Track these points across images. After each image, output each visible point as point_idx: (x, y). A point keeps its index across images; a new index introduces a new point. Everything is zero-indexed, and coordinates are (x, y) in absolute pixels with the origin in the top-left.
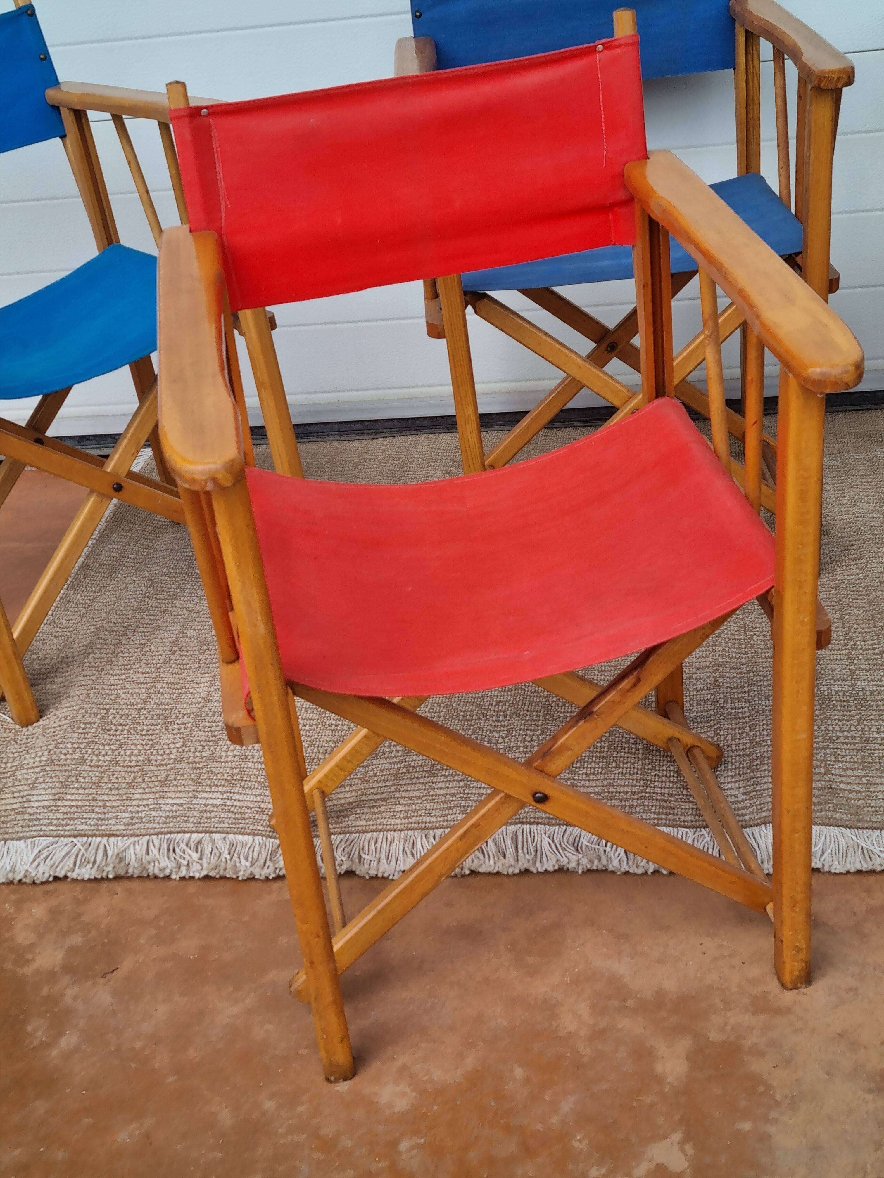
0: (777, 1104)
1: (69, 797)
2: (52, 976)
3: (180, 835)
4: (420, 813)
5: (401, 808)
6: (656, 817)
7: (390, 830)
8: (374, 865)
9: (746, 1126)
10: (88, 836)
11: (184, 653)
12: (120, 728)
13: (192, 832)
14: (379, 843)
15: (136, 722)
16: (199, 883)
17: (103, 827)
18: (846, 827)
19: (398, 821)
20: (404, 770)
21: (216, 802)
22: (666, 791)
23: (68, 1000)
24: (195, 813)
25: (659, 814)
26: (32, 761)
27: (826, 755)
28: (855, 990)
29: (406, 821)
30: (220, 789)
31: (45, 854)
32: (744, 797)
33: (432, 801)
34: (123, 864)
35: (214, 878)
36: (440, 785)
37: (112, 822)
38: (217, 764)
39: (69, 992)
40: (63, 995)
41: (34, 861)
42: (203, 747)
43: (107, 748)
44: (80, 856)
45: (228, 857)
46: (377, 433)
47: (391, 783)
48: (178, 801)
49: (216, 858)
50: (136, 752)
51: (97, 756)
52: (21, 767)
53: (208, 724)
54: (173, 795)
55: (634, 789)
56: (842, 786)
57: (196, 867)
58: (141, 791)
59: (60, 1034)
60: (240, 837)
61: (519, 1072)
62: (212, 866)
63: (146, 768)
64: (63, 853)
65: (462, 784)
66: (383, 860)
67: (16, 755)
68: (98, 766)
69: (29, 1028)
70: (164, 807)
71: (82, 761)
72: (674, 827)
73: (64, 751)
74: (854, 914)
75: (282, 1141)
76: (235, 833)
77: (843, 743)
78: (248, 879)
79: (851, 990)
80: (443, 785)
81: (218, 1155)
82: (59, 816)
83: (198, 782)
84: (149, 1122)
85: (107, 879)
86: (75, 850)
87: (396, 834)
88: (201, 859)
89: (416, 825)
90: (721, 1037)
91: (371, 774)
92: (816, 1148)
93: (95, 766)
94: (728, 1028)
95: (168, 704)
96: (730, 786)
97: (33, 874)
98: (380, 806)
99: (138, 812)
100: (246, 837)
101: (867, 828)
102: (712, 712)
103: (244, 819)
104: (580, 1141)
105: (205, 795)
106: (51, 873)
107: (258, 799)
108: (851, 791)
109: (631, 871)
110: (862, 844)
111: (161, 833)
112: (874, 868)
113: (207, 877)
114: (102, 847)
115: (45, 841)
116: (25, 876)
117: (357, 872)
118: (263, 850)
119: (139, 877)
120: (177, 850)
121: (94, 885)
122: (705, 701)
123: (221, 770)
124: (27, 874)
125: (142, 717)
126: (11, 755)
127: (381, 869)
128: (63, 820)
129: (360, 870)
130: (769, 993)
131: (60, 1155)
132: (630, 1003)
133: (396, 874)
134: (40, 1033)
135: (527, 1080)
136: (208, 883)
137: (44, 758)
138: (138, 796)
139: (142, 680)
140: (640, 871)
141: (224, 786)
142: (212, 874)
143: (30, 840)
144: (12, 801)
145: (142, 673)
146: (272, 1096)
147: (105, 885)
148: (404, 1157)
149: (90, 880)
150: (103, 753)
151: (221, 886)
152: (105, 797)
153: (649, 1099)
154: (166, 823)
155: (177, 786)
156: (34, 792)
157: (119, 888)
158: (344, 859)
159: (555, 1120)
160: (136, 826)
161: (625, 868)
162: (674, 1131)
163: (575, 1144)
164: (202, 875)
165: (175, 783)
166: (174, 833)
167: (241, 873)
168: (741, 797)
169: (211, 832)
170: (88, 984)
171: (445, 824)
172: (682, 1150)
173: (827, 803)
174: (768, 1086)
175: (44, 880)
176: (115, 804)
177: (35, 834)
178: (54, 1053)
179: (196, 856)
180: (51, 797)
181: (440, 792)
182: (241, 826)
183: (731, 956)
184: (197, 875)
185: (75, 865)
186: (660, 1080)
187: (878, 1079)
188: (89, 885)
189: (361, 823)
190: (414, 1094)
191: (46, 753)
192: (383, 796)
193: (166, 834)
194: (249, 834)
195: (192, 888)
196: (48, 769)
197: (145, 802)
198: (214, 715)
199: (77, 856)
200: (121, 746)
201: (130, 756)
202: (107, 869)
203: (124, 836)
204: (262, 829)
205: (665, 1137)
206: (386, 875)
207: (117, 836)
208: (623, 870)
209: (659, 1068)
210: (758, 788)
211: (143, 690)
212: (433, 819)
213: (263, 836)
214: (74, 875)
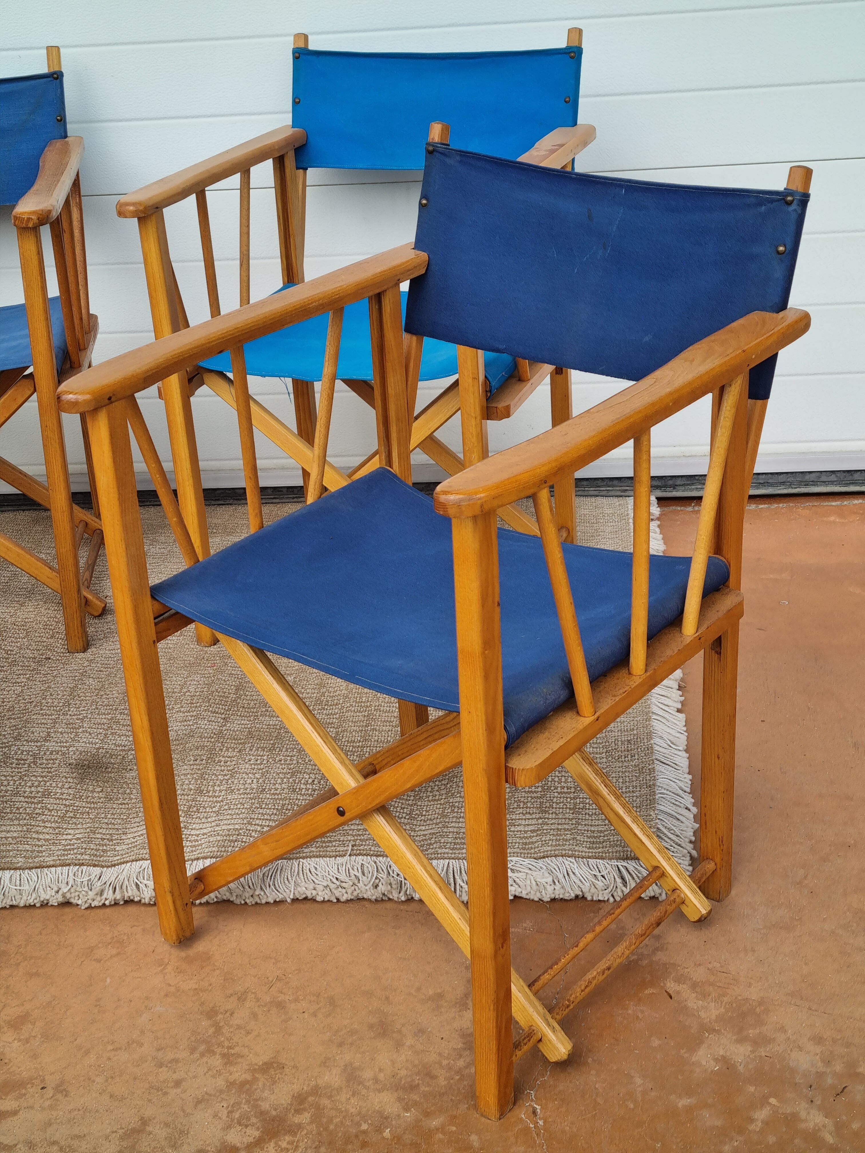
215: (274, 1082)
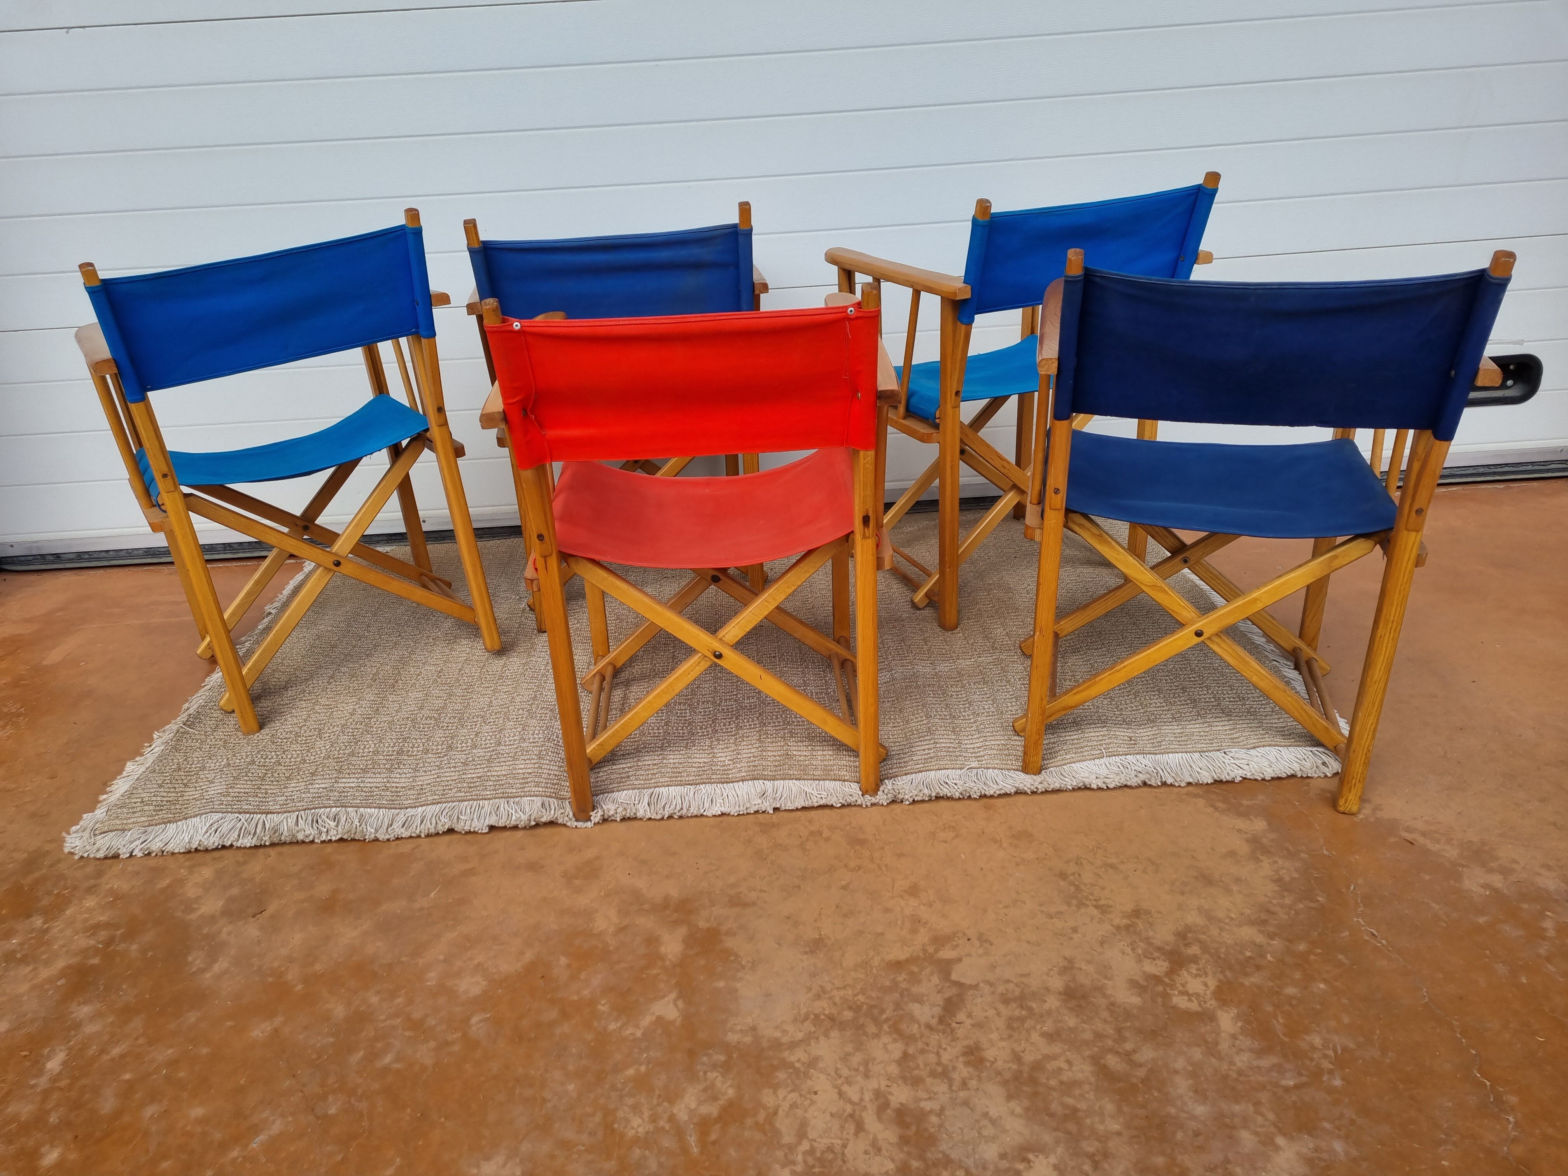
0: (743, 967)
1: (239, 786)
2: (212, 919)
3: (322, 810)
4: (504, 786)
5: (491, 783)
6: (669, 779)
7: (482, 799)
8: (468, 823)
9: (721, 984)
10: (251, 813)
11: (338, 683)
12: (285, 740)
13: (332, 807)
14: (473, 810)
15: (297, 735)
16: (335, 844)
17: (263, 807)
18: (796, 779)
19: (488, 793)
20: (495, 757)
21: (352, 785)
22: (677, 761)
23: (223, 935)
24: (336, 794)
25: (671, 777)
26: (213, 765)
27: (785, 733)
28: (799, 887)
29: (495, 792)
30: (356, 776)
31: (215, 826)
32: (729, 762)
33: (515, 778)
34: (277, 834)
35: (346, 840)
36: (520, 766)
37: (270, 803)
38: (355, 758)
39: (225, 930)
40: (220, 932)
41: (206, 832)
42: (346, 747)
43: (273, 753)
44: (243, 829)
45: (358, 824)
46: (493, 537)
47: (485, 766)
48: (323, 786)
49: (349, 825)
50: (295, 756)
51: (265, 759)
52: (203, 768)
53: (351, 731)
54: (320, 782)
55: (655, 762)
56: (794, 753)
57: (333, 832)
58: (296, 781)
59: (215, 961)
60: (369, 809)
61: (563, 961)
62: (345, 831)
63: (301, 766)
64: (230, 826)
65: (536, 766)
66: (476, 820)
67: (200, 759)
68: (264, 766)
69: (190, 959)
70: (311, 791)
71: (253, 762)
72: (681, 785)
73: (239, 758)
74: (800, 837)
75: (382, 1025)
76: (365, 808)
77: (797, 726)
78: (373, 840)
79: (796, 887)
80: (522, 766)
81: (331, 1040)
82: (229, 798)
83: (340, 772)
84: (279, 1020)
85: (265, 846)
86: (239, 825)
87: (486, 802)
88: (337, 826)
89: (501, 795)
90: (707, 925)
91: (471, 759)
92: (768, 995)
93: (262, 766)
94: (712, 919)
95: (323, 720)
96: (720, 755)
97: (206, 843)
98: (475, 782)
99: (292, 796)
100: (373, 810)
101: (810, 779)
102: (711, 709)
103: (373, 796)
104: (604, 1005)
105: (344, 780)
106: (220, 843)
107: (385, 780)
108: (801, 756)
109: (653, 817)
110: (808, 790)
111: (308, 809)
112: (813, 804)
113: (341, 840)
114: (261, 822)
115: (216, 816)
116: (199, 845)
117: (456, 829)
118: (385, 819)
119: (291, 843)
120: (320, 821)
121: (253, 851)
122: (708, 702)
123: (358, 762)
124: (201, 843)
125: (302, 732)
126: (196, 759)
127: (473, 825)
128: (232, 801)
129: (458, 827)
130: (740, 893)
131: (205, 1051)
132: (646, 907)
133: (484, 828)
134: (198, 962)
135: (569, 966)
136: (342, 844)
137: (223, 763)
138: (292, 785)
139: (304, 706)
140: (659, 817)
141: (360, 773)
142: (345, 837)
143: (204, 816)
144: (194, 793)
145: (305, 700)
146: (378, 993)
147: (262, 850)
148: (474, 1028)
149: (251, 847)
150: (270, 757)
151: (353, 846)
152: (267, 787)
153: (655, 971)
154: (312, 802)
155: (323, 775)
156: (212, 785)
157: (272, 852)
158: (446, 821)
159: (586, 992)
160: (289, 806)
161: (648, 815)
162: (670, 992)
163: (600, 1007)
164: (337, 838)
165: (322, 773)
166: (318, 808)
167: (367, 837)
168: (727, 762)
169: (346, 807)
170: (240, 923)
171: (522, 794)
172: (676, 1005)
173: (784, 764)
174: (737, 956)
175: (214, 847)
176: (274, 791)
177: (208, 811)
178: (208, 975)
179: (333, 824)
180: (224, 787)
181: (521, 771)
182: (370, 801)
183: (716, 870)
184: (334, 839)
185: (239, 836)
186: (662, 958)
187: (811, 944)
188: (249, 851)
189: (461, 794)
190: (484, 983)
191: (225, 760)
192: (479, 775)
193: (311, 809)
194: (375, 808)
195: (329, 848)
196: (225, 769)
197: (297, 789)
198: (356, 724)
199: (241, 829)
200: (284, 752)
201: (290, 759)
202: (265, 839)
203: (279, 813)
204: (386, 802)
205: (664, 997)
206: (476, 829)
207: (274, 813)
208: (647, 817)
209: (663, 950)
210: (739, 757)
211: (305, 713)
212: (514, 791)
213: (386, 808)
214: (239, 845)
215: (1151, 925)
